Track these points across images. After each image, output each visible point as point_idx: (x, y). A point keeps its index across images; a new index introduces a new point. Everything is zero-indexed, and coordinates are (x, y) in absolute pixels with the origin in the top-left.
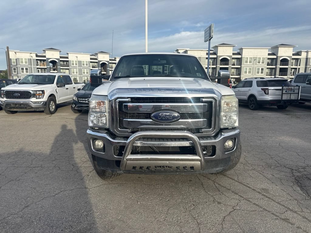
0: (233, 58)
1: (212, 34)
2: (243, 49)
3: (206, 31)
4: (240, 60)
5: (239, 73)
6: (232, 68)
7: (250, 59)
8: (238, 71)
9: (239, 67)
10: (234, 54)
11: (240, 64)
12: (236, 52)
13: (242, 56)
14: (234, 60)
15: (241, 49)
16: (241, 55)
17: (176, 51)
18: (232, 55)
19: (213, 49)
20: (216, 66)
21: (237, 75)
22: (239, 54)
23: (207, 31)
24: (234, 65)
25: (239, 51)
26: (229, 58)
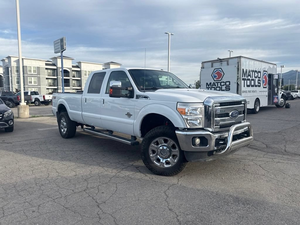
0: (73, 71)
1: (65, 47)
2: (82, 63)
3: (55, 43)
4: (79, 73)
5: (80, 84)
6: (73, 80)
7: (88, 72)
8: (78, 83)
9: (79, 79)
10: (73, 67)
11: (80, 76)
12: (75, 65)
13: (81, 69)
14: (73, 73)
15: (80, 63)
16: (79, 68)
17: (6, 58)
18: (72, 67)
19: (51, 60)
20: (57, 78)
21: (78, 87)
22: (77, 67)
23: (58, 43)
24: (74, 77)
25: (77, 64)
26: (69, 71)
